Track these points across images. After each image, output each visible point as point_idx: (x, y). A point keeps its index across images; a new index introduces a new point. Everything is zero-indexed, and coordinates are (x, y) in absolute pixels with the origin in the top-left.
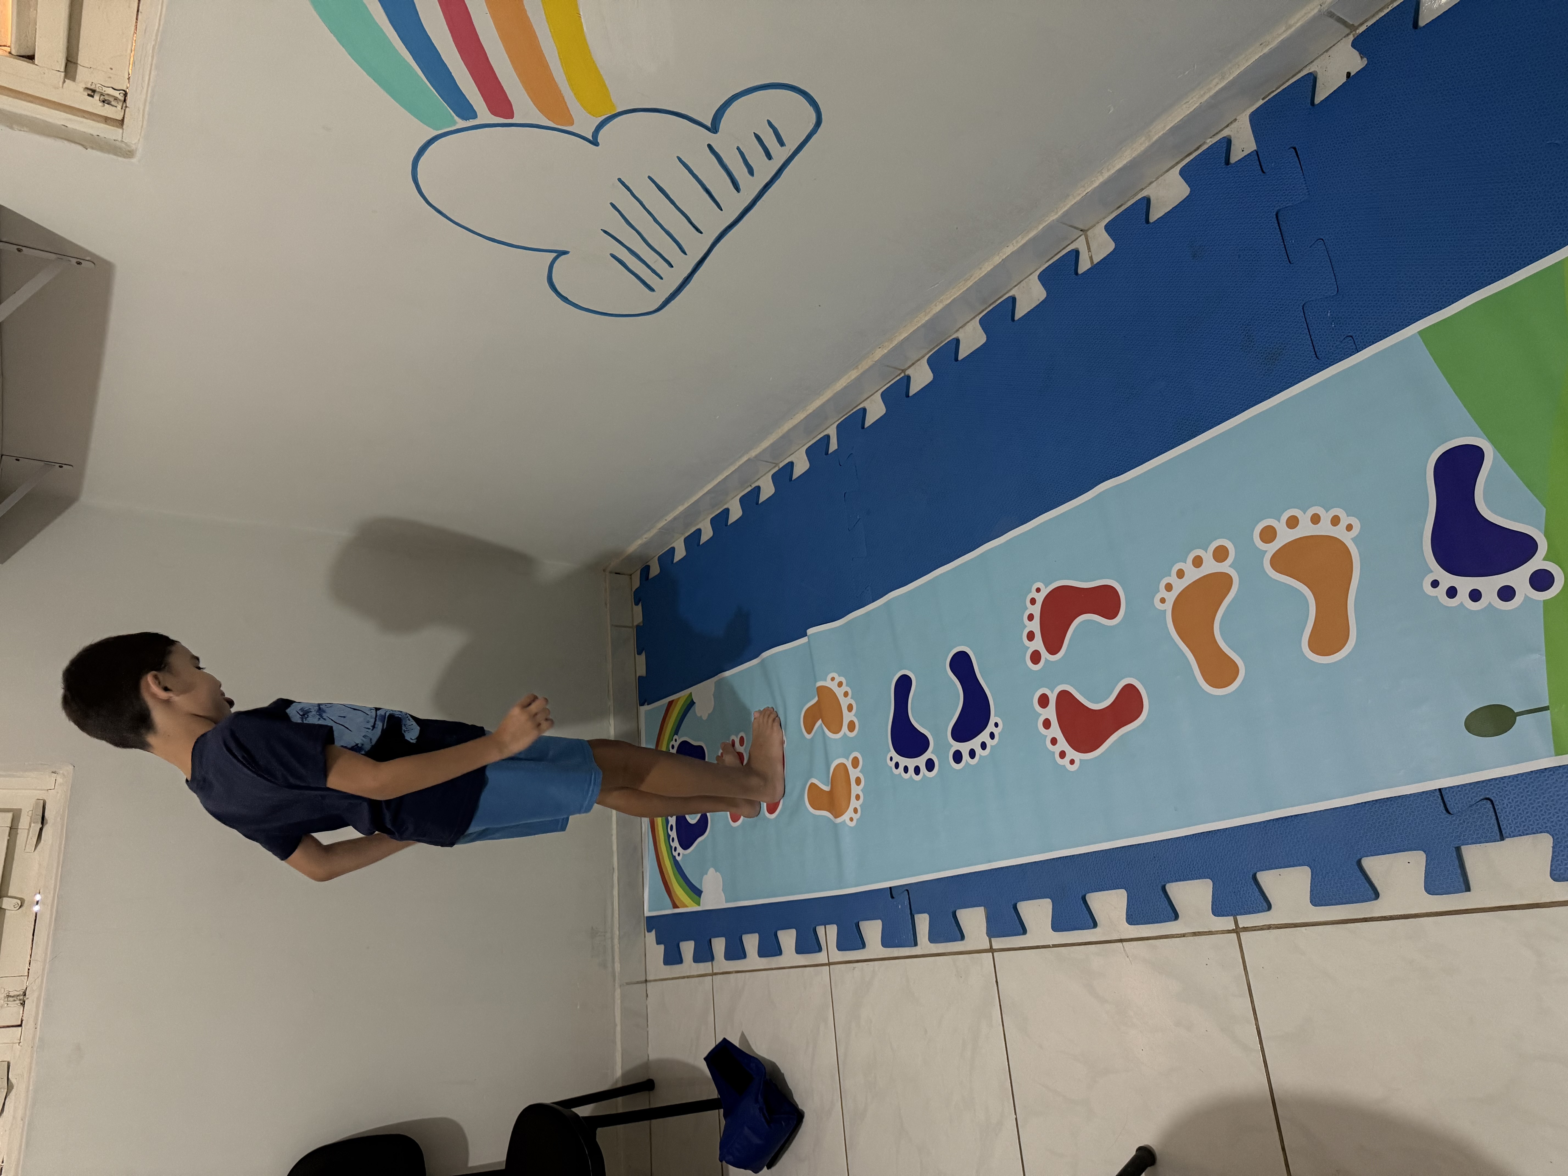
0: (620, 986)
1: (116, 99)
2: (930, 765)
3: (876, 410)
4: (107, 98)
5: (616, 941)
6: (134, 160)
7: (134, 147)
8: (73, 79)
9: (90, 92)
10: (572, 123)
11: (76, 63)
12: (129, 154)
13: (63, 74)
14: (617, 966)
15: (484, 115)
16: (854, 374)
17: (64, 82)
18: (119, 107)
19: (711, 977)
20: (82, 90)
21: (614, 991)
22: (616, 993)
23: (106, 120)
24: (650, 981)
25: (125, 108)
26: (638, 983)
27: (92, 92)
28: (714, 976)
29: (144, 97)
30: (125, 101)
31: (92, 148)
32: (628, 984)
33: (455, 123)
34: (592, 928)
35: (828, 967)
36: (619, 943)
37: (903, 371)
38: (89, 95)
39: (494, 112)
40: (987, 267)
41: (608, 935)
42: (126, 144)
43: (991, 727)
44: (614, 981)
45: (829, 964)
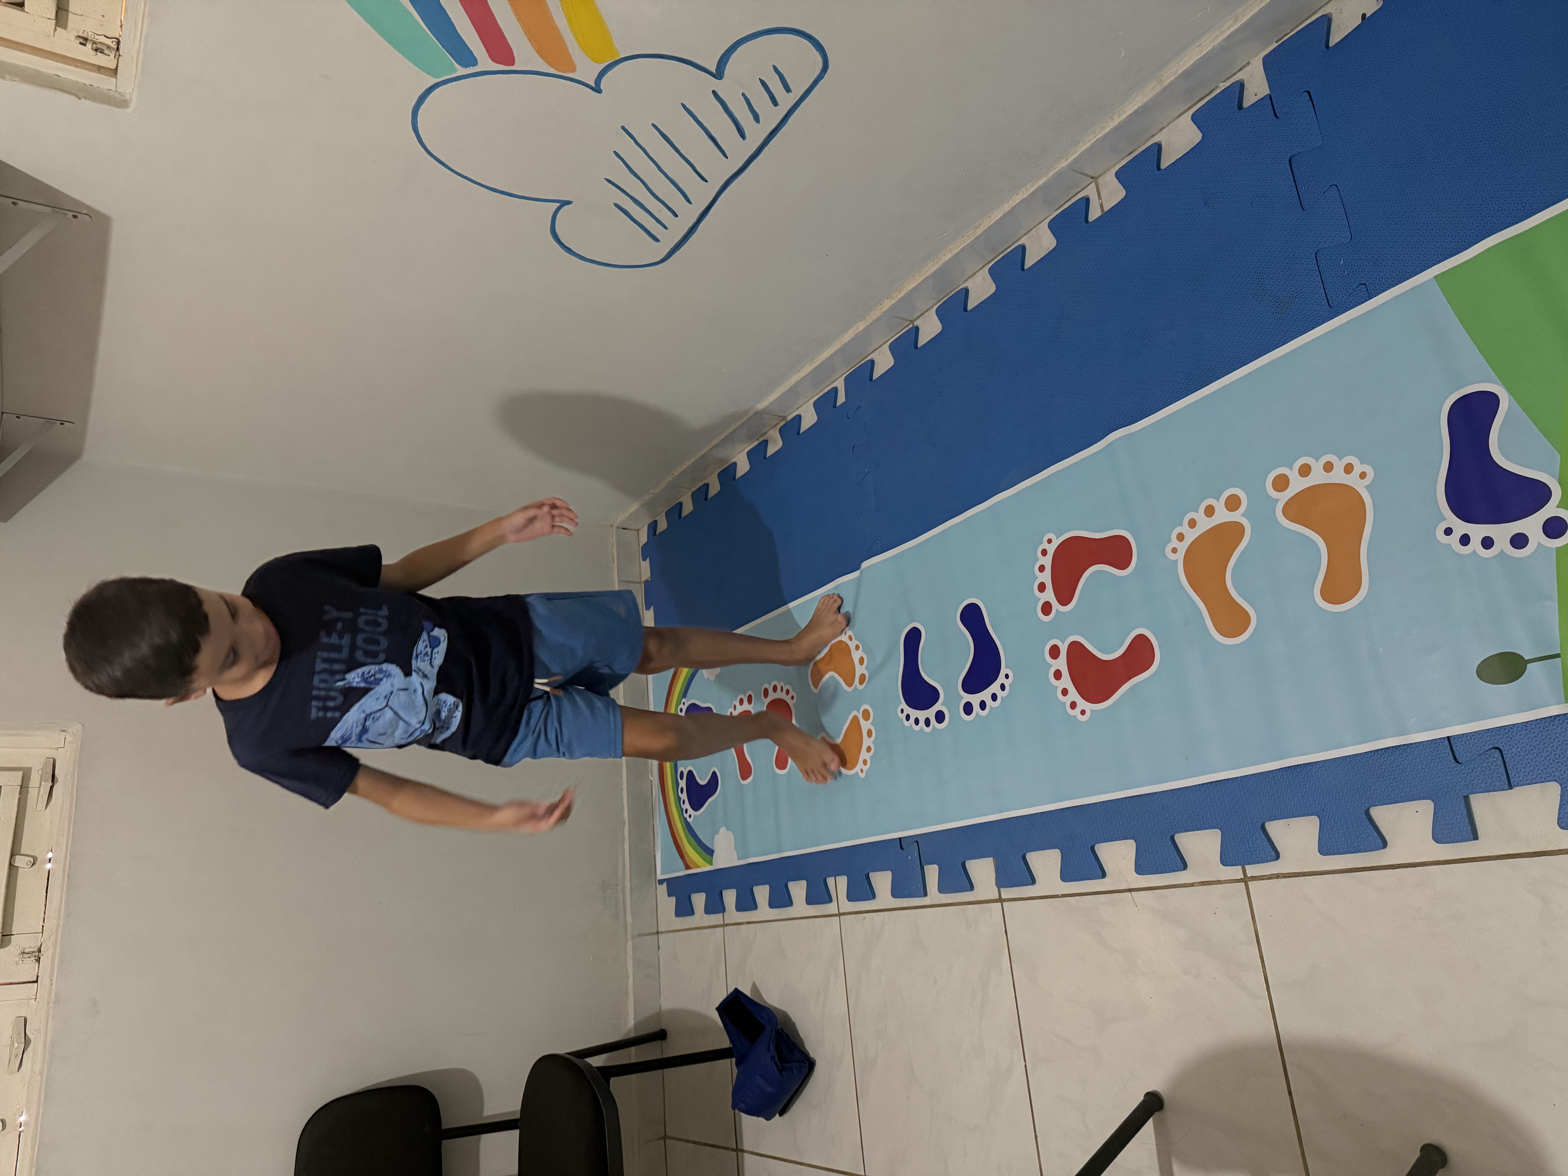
0: (633, 937)
1: (109, 47)
2: (940, 717)
3: (884, 362)
4: (99, 46)
5: (628, 893)
6: (129, 110)
7: (128, 97)
8: (65, 27)
9: (82, 41)
10: (573, 69)
11: (67, 11)
12: (123, 103)
13: (54, 22)
14: (629, 918)
15: (484, 61)
16: (862, 326)
17: (55, 30)
18: (112, 56)
19: (722, 928)
20: (74, 38)
21: (627, 942)
22: (628, 945)
23: (100, 69)
24: (662, 933)
25: (118, 56)
26: (650, 934)
27: (84, 41)
28: (726, 928)
29: (137, 45)
30: (118, 49)
31: (86, 98)
32: (640, 935)
33: (456, 70)
34: (604, 880)
35: (838, 918)
36: (631, 895)
37: (912, 322)
38: (81, 43)
39: (494, 58)
40: (997, 215)
41: (620, 888)
42: (120, 93)
43: (1001, 679)
44: (626, 932)
45: (839, 915)
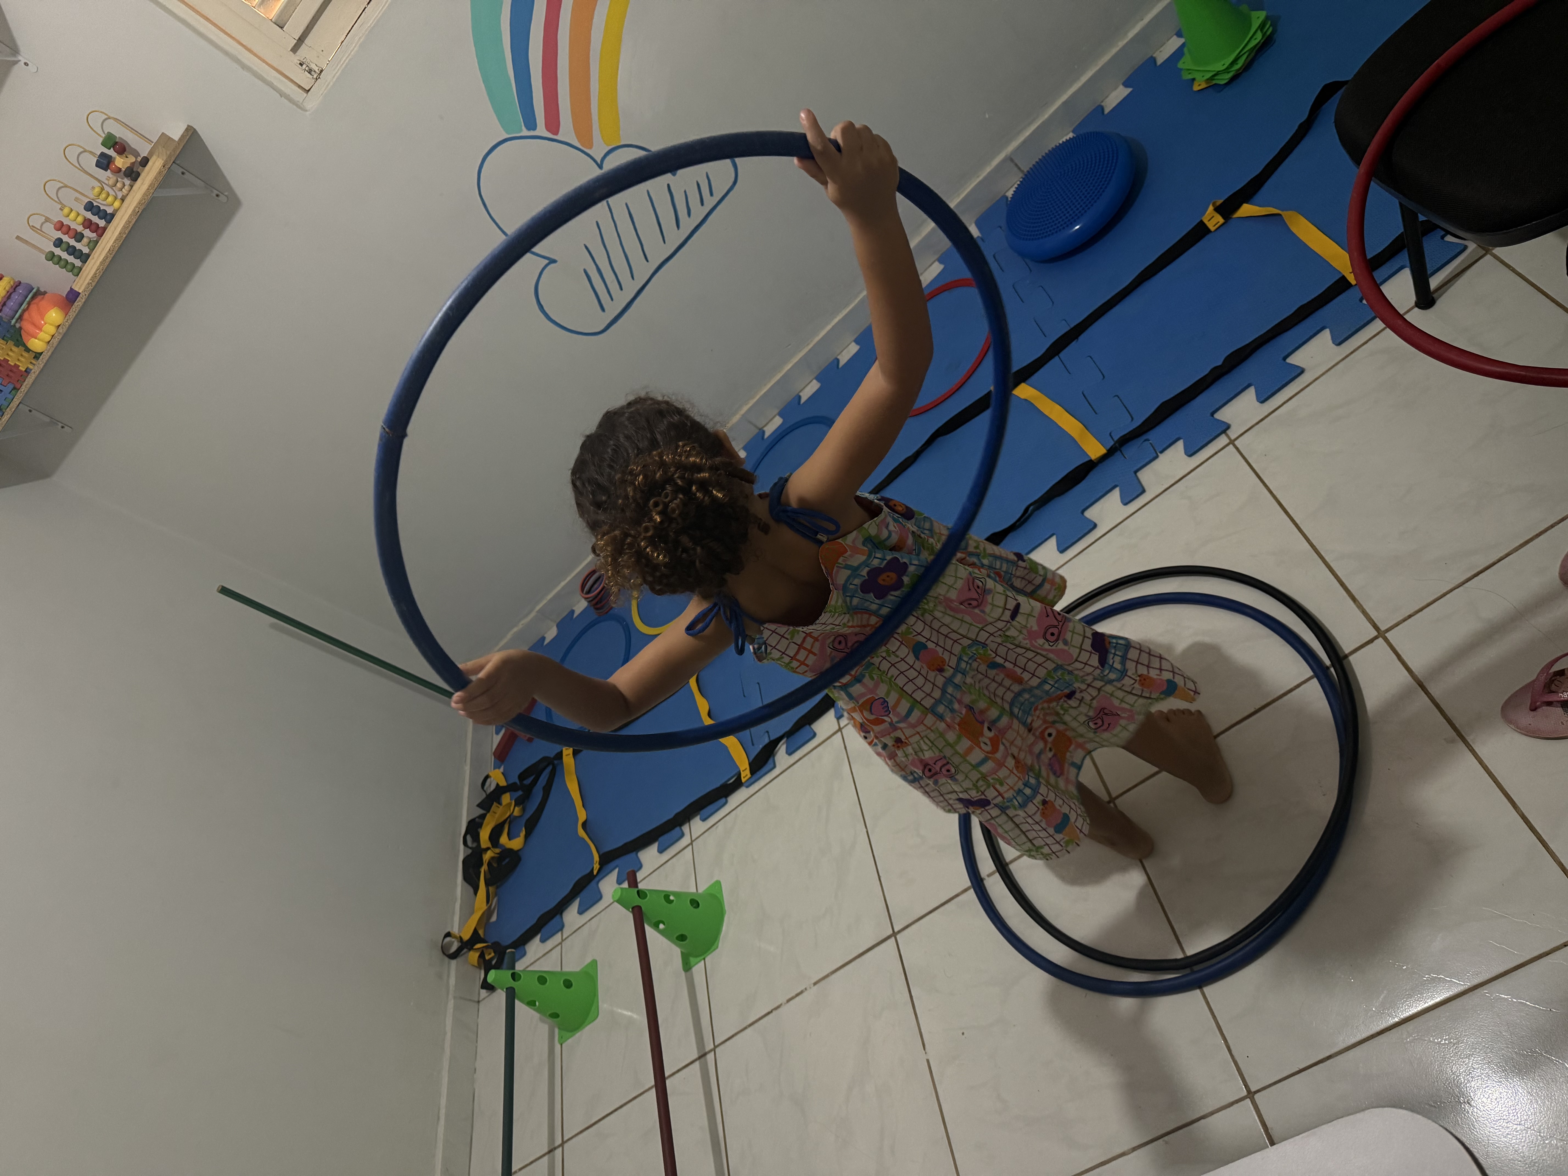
1: (315, 71)
6: (303, 113)
8: (296, 52)
9: (301, 64)
10: (591, 147)
11: (304, 42)
12: (302, 108)
13: (291, 48)
15: (541, 130)
17: (291, 51)
20: (297, 61)
23: (300, 87)
25: (316, 81)
28: (564, 942)
30: (319, 75)
33: (522, 131)
35: (690, 845)
38: (299, 66)
39: (548, 129)
44: (448, 994)
45: (692, 842)
